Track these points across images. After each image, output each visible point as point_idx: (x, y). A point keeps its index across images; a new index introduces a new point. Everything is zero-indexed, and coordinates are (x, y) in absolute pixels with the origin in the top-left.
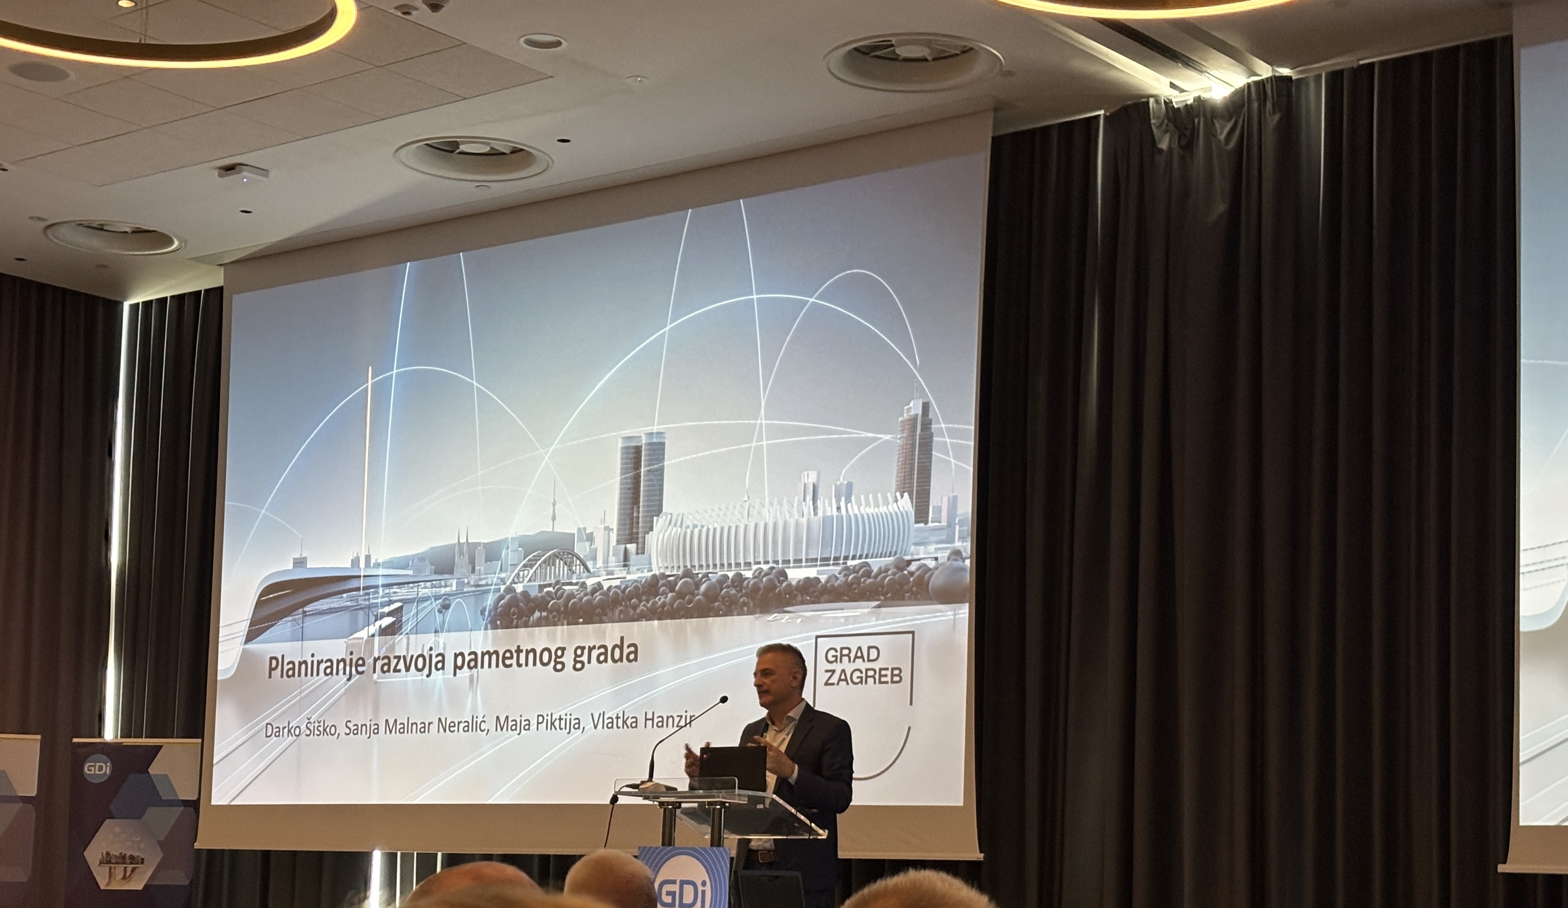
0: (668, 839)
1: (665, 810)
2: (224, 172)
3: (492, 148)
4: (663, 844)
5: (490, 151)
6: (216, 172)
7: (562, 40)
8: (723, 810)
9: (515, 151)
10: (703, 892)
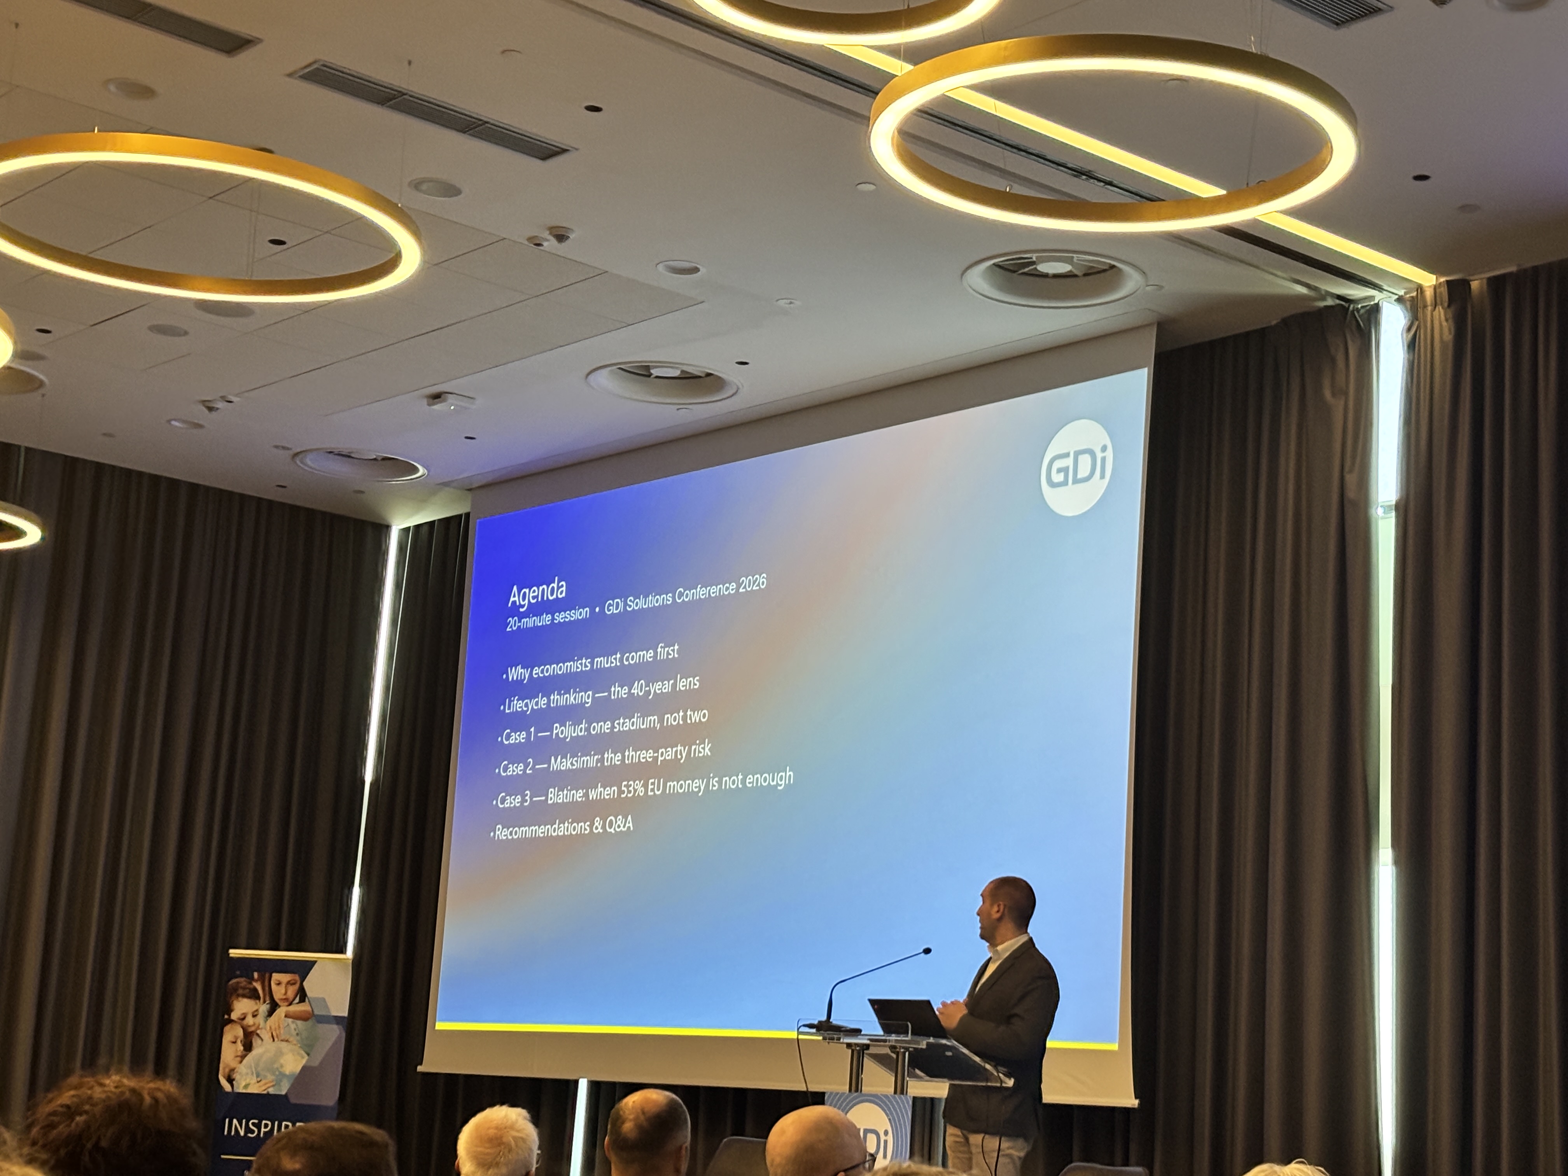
0: (856, 1084)
1: (853, 1051)
2: (431, 400)
3: (683, 372)
4: (850, 1090)
5: (680, 375)
6: (425, 401)
7: (698, 266)
8: (907, 1054)
9: (709, 375)
10: (886, 1142)
